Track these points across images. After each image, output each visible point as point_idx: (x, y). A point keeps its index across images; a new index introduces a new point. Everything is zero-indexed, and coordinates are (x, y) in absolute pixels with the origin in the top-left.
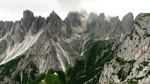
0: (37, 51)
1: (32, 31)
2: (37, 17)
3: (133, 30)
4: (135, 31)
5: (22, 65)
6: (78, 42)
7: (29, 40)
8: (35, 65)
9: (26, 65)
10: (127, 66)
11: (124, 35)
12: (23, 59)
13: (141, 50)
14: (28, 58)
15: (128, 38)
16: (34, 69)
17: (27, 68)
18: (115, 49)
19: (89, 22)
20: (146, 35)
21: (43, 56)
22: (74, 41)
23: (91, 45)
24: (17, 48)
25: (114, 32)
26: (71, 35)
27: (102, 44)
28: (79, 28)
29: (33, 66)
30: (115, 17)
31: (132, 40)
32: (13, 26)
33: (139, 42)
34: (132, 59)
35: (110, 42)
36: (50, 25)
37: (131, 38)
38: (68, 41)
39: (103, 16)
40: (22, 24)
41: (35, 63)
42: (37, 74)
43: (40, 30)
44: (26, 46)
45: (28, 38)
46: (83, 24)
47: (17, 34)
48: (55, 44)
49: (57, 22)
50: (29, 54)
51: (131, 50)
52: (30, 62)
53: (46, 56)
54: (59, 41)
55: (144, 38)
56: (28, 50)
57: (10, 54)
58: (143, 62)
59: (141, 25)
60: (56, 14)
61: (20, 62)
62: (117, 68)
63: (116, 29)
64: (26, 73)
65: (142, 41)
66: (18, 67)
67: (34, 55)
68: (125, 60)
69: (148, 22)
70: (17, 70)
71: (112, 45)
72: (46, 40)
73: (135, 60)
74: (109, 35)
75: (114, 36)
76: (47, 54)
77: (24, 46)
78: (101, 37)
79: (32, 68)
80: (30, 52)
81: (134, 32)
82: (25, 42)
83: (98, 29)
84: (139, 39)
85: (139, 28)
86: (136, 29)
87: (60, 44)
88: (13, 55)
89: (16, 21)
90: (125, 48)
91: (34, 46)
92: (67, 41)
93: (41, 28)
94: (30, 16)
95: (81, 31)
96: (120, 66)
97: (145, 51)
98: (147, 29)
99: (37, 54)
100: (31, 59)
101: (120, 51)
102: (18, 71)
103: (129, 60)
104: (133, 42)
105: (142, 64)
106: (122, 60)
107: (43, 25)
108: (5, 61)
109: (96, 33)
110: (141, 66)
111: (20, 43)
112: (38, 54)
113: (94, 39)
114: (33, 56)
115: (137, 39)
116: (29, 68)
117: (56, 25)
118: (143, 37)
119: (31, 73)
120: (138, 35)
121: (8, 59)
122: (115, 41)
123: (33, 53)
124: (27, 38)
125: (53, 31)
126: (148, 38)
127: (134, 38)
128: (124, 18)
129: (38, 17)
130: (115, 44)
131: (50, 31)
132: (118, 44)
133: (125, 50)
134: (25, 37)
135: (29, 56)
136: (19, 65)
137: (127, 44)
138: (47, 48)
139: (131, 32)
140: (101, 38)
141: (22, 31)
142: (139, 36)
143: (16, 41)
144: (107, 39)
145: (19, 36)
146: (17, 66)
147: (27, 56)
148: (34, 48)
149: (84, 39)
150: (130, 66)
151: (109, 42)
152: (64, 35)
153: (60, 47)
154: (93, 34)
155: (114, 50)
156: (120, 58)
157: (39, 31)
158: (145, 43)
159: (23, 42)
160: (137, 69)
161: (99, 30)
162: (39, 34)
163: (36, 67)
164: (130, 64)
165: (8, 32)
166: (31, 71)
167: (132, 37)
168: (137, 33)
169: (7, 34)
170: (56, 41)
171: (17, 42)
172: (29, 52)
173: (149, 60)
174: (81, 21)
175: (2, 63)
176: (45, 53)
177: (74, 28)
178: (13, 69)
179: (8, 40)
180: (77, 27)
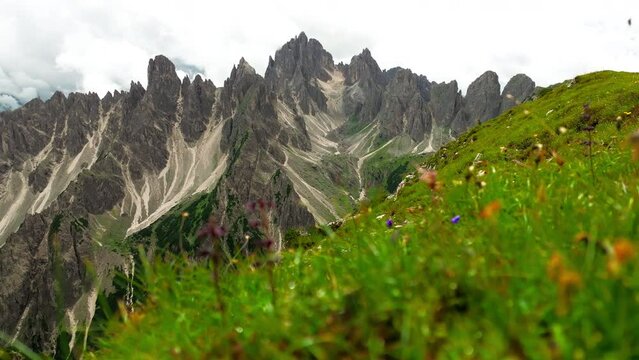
7: (187, 159)
9: (231, 224)
12: (218, 208)
14: (230, 206)
16: (255, 234)
19: (353, 97)
23: (384, 170)
24: (157, 183)
25: (446, 129)
26: (309, 139)
28: (322, 118)
29: (248, 226)
30: (447, 83)
32: (101, 113)
38: (312, 159)
43: (208, 126)
44: (185, 177)
45: (181, 152)
46: (333, 102)
50: (226, 195)
52: (239, 215)
53: (275, 200)
54: (287, 158)
56: (219, 184)
57: (142, 202)
63: (452, 119)
74: (432, 138)
76: (279, 194)
77: (176, 178)
78: (409, 144)
79: (249, 233)
80: (230, 191)
87: (294, 169)
88: (154, 204)
92: (308, 157)
93: (210, 119)
95: (334, 127)
100: (238, 207)
107: (214, 106)
108: (139, 222)
109: (393, 135)
111: (162, 166)
113: (389, 151)
116: (242, 232)
121: (144, 217)
124: (174, 150)
128: (472, 87)
134: (168, 149)
135: (227, 200)
138: (274, 178)
140: (410, 148)
144: (429, 149)
147: (224, 201)
149: (352, 152)
152: (295, 141)
153: (297, 176)
154: (380, 136)
157: (205, 129)
159: (168, 165)
165: (91, 135)
169: (91, 140)
170: (279, 157)
171: (148, 164)
172: (226, 191)
175: (135, 227)
176: (270, 192)
177: (309, 119)
178: (196, 236)
179: (119, 159)
180: (317, 114)
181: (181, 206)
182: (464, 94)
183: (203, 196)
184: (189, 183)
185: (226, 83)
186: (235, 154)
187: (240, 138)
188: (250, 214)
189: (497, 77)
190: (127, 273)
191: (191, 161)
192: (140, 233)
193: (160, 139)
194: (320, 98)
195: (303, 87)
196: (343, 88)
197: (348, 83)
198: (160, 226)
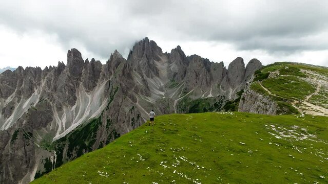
0: (116, 115)
2: (87, 60)
6: (166, 102)
7: (86, 100)
9: (108, 135)
11: (234, 90)
12: (101, 127)
14: (107, 125)
19: (172, 69)
21: (127, 122)
22: (160, 101)
23: (188, 106)
24: (70, 114)
25: (219, 85)
26: (150, 91)
27: (204, 103)
28: (156, 80)
30: (218, 63)
32: (42, 77)
35: (217, 100)
38: (151, 100)
41: (119, 132)
43: (97, 84)
44: (85, 110)
45: (83, 97)
46: (162, 72)
47: (65, 90)
50: (106, 119)
52: (112, 130)
53: (131, 122)
54: (138, 100)
56: (102, 114)
57: (62, 123)
63: (221, 81)
66: (97, 138)
70: (97, 141)
71: (220, 103)
72: (124, 99)
74: (211, 90)
75: (219, 92)
76: (133, 119)
77: (80, 111)
78: (200, 93)
82: (80, 102)
87: (141, 105)
88: (68, 124)
91: (109, 107)
92: (149, 100)
93: (99, 80)
94: (78, 58)
95: (162, 84)
99: (117, 119)
100: (112, 126)
108: (60, 134)
109: (192, 88)
111: (73, 104)
112: (119, 119)
113: (190, 97)
114: (113, 122)
121: (63, 131)
122: (225, 98)
124: (80, 96)
128: (231, 65)
129: (90, 61)
134: (77, 95)
135: (106, 122)
136: (98, 135)
138: (131, 110)
140: (201, 95)
141: (71, 85)
143: (64, 101)
144: (210, 96)
145: (69, 93)
149: (171, 97)
151: (215, 100)
152: (142, 91)
153: (143, 109)
154: (185, 89)
159: (76, 104)
161: (196, 82)
165: (37, 88)
169: (36, 91)
170: (134, 100)
171: (66, 103)
174: (157, 67)
175: (58, 136)
176: (129, 118)
177: (150, 80)
178: (90, 141)
179: (51, 101)
180: (154, 78)
181: (82, 125)
182: (227, 68)
183: (94, 120)
184: (87, 113)
185: (107, 62)
186: (112, 98)
187: (114, 90)
188: (119, 129)
189: (243, 60)
190: (52, 161)
191: (88, 102)
192: (60, 139)
193: (73, 91)
194: (155, 70)
195: (147, 64)
196: (167, 64)
197: (170, 62)
198: (71, 136)
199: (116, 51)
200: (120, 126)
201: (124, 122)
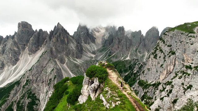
0: (37, 75)
1: (30, 49)
2: (36, 30)
3: (157, 47)
4: (160, 48)
5: (15, 94)
6: (92, 63)
7: (26, 61)
8: (34, 94)
9: (22, 95)
10: (151, 90)
11: (149, 54)
12: (18, 86)
13: (166, 70)
14: (25, 85)
15: (152, 56)
16: (33, 100)
17: (23, 98)
18: (138, 72)
19: (105, 38)
20: (171, 53)
21: (46, 82)
22: (87, 62)
24: (9, 72)
25: (136, 50)
26: (82, 54)
27: (121, 65)
28: (92, 45)
29: (31, 95)
30: (137, 31)
31: (156, 58)
32: (2, 43)
33: (164, 61)
34: (157, 81)
35: (132, 63)
36: (54, 41)
37: (155, 57)
38: (79, 62)
39: (123, 31)
40: (16, 40)
41: (34, 92)
42: (36, 106)
44: (21, 70)
45: (25, 59)
46: (98, 40)
47: (9, 53)
48: (61, 65)
49: (63, 38)
50: (26, 80)
51: (155, 70)
52: (28, 90)
53: (49, 82)
54: (66, 61)
55: (168, 56)
56: (24, 74)
58: (167, 82)
59: (165, 41)
60: (63, 27)
61: (13, 90)
62: (139, 93)
63: (139, 46)
64: (22, 106)
65: (167, 59)
66: (10, 98)
67: (33, 80)
68: (149, 83)
69: (172, 38)
70: (8, 102)
71: (134, 66)
72: (49, 61)
73: (159, 82)
74: (130, 54)
75: (136, 55)
76: (51, 79)
77: (18, 70)
78: (120, 56)
79: (30, 99)
80: (28, 77)
81: (158, 49)
82: (20, 63)
83: (116, 46)
84: (164, 58)
85: (164, 45)
86: (160, 46)
87: (68, 66)
89: (7, 36)
90: (148, 69)
91: (32, 68)
92: (77, 61)
93: (42, 45)
94: (27, 29)
95: (96, 49)
96: (143, 90)
97: (170, 71)
98: (172, 46)
99: (37, 79)
100: (29, 86)
101: (143, 72)
102: (10, 103)
103: (153, 83)
104: (157, 61)
105: (165, 84)
106: (145, 83)
107: (45, 41)
109: (114, 52)
110: (165, 87)
111: (13, 65)
112: (39, 79)
113: (112, 59)
114: (31, 82)
115: (161, 58)
116: (26, 98)
117: (63, 42)
118: (168, 54)
119: (28, 105)
120: (162, 53)
122: (138, 61)
123: (31, 78)
124: (22, 58)
125: (58, 48)
126: (173, 55)
127: (159, 57)
128: (148, 33)
129: (38, 31)
130: (138, 65)
131: (54, 49)
132: (141, 64)
133: (149, 71)
134: (20, 58)
135: (25, 82)
136: (11, 95)
137: (151, 63)
138: (51, 72)
139: (155, 49)
140: (120, 58)
141: (16, 49)
142: (164, 54)
143: (8, 62)
144: (128, 58)
145: (12, 55)
146: (8, 97)
147: (23, 82)
148: (33, 72)
149: (99, 59)
150: (155, 90)
151: (130, 62)
152: (73, 54)
153: (68, 70)
154: (110, 53)
155: (136, 72)
156: (143, 81)
157: (39, 49)
158: (170, 62)
159: (17, 64)
160: (160, 90)
161: (118, 47)
162: (39, 53)
163: (36, 97)
164: (154, 88)
166: (29, 103)
167: (156, 55)
168: (161, 51)
170: (62, 62)
171: (9, 64)
172: (26, 78)
173: (172, 80)
174: (94, 36)
176: (49, 78)
177: (86, 46)
180: (90, 44)
181: (12, 83)
185: (50, 32)
191: (28, 62)
194: (92, 38)
199: (59, 23)
200: (38, 86)
201: (43, 82)
